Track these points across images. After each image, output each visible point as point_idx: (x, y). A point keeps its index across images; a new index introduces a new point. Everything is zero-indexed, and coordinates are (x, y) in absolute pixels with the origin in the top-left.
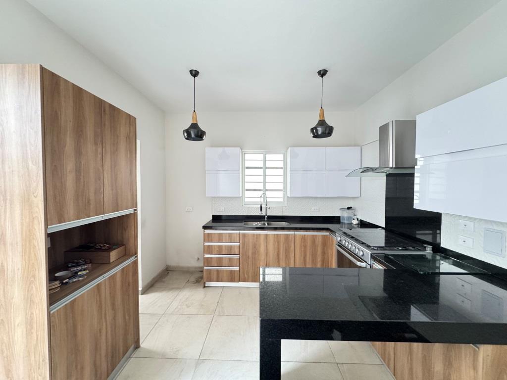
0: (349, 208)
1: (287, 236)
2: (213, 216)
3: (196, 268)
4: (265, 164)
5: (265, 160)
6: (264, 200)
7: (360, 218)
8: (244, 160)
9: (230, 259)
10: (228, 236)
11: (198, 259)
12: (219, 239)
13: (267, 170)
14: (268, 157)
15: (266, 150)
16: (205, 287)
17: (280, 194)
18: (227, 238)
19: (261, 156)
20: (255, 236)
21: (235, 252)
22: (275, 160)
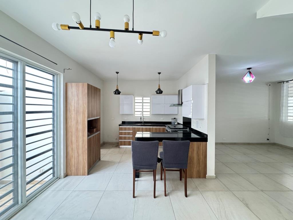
1: (150, 128)
2: (122, 122)
3: (115, 142)
5: (143, 100)
6: (142, 115)
7: (178, 122)
8: (135, 100)
9: (129, 137)
10: (128, 128)
11: (116, 139)
15: (143, 96)
16: (119, 148)
17: (149, 113)
19: (141, 98)
20: (139, 128)
21: (131, 134)
22: (147, 100)
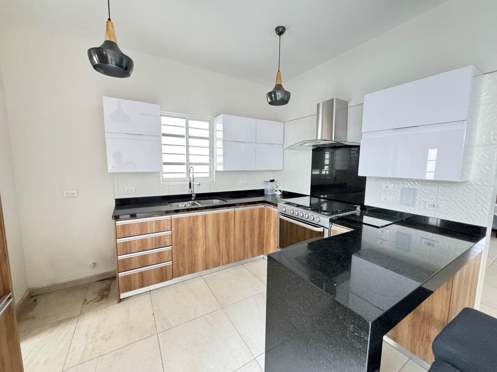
0: (272, 181)
1: (227, 213)
2: (116, 200)
3: (91, 277)
4: (187, 132)
5: (187, 128)
7: (282, 190)
8: (160, 124)
9: (159, 254)
10: (154, 224)
11: (95, 264)
12: (142, 230)
13: (190, 140)
14: (192, 123)
15: (189, 115)
16: (120, 301)
17: (206, 169)
18: (154, 227)
19: (182, 122)
20: (192, 220)
21: (165, 243)
22: (200, 127)
